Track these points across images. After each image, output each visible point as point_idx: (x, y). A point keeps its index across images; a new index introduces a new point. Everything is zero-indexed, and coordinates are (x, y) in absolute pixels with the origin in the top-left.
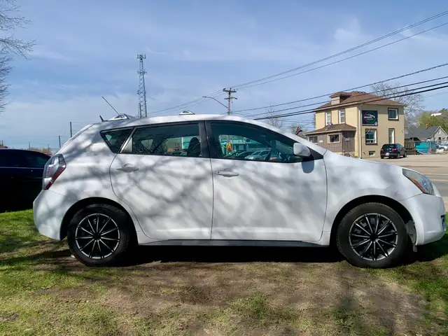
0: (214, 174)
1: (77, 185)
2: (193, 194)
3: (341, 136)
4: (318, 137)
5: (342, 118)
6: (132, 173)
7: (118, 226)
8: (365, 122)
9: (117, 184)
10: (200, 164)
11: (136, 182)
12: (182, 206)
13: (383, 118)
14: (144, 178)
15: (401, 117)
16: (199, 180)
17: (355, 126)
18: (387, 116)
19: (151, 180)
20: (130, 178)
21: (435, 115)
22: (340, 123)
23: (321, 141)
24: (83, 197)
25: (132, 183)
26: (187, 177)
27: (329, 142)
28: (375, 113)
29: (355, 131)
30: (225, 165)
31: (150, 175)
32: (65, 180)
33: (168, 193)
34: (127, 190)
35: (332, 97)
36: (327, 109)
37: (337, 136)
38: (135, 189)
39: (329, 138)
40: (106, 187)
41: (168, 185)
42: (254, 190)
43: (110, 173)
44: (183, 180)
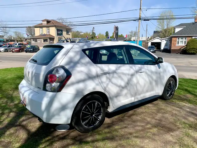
0: (137, 72)
1: (81, 86)
2: (131, 83)
3: (48, 40)
4: (38, 39)
5: (48, 31)
6: (107, 75)
7: (102, 106)
8: (58, 34)
9: (102, 82)
10: (131, 67)
11: (110, 80)
12: (127, 89)
13: (64, 33)
14: (113, 77)
15: (70, 33)
16: (132, 75)
17: (54, 36)
18: (66, 32)
19: (116, 78)
20: (107, 78)
21: (82, 34)
22: (47, 34)
23: (39, 42)
24: (86, 93)
25: (108, 80)
26: (128, 74)
27: (43, 42)
28: (62, 31)
29: (54, 38)
30: (139, 67)
31: (115, 75)
32: (73, 84)
33: (123, 84)
34: (107, 85)
35: (43, 21)
36: (41, 26)
37: (47, 40)
38: (110, 84)
39: (43, 41)
40: (97, 85)
41: (122, 79)
42: (148, 78)
43: (98, 76)
44: (127, 76)
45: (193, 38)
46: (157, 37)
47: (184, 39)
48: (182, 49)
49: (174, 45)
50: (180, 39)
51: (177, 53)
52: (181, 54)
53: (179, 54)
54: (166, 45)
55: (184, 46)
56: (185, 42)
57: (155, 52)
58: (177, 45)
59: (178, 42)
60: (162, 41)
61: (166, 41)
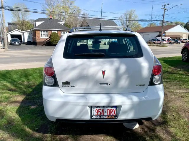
45: (53, 32)
46: (17, 29)
47: (46, 32)
48: (46, 41)
49: (39, 38)
50: (42, 32)
51: (42, 45)
52: (46, 45)
53: (44, 46)
54: (29, 37)
55: (48, 39)
56: (47, 35)
57: (20, 45)
58: (41, 38)
59: (42, 35)
60: (24, 33)
61: (28, 34)
